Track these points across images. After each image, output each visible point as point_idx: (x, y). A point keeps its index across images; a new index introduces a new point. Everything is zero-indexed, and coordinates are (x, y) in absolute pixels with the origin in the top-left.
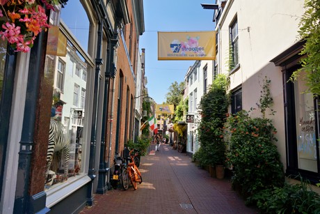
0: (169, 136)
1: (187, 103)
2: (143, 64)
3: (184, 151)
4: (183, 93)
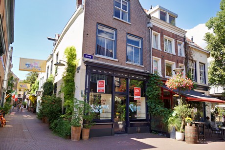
0: (27, 103)
1: (38, 84)
2: (11, 57)
3: (34, 112)
4: (37, 76)
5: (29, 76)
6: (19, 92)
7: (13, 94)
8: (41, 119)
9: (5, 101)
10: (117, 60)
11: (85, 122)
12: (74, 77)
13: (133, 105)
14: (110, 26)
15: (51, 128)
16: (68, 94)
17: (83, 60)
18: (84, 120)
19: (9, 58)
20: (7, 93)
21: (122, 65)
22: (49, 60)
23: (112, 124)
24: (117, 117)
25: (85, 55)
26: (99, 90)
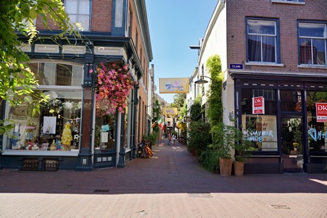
1: (186, 107)
2: (153, 78)
3: (185, 144)
4: (185, 98)
5: (176, 98)
6: (167, 120)
7: (159, 122)
8: (191, 151)
9: (152, 130)
10: (282, 65)
11: (237, 153)
12: (220, 95)
13: (315, 131)
14: (267, 16)
15: (199, 161)
16: (214, 119)
17: (229, 72)
18: (236, 151)
19: (150, 79)
20: (153, 121)
21: (290, 71)
22: (195, 75)
23: (279, 158)
24: (295, 149)
25: (231, 65)
26: (255, 111)
